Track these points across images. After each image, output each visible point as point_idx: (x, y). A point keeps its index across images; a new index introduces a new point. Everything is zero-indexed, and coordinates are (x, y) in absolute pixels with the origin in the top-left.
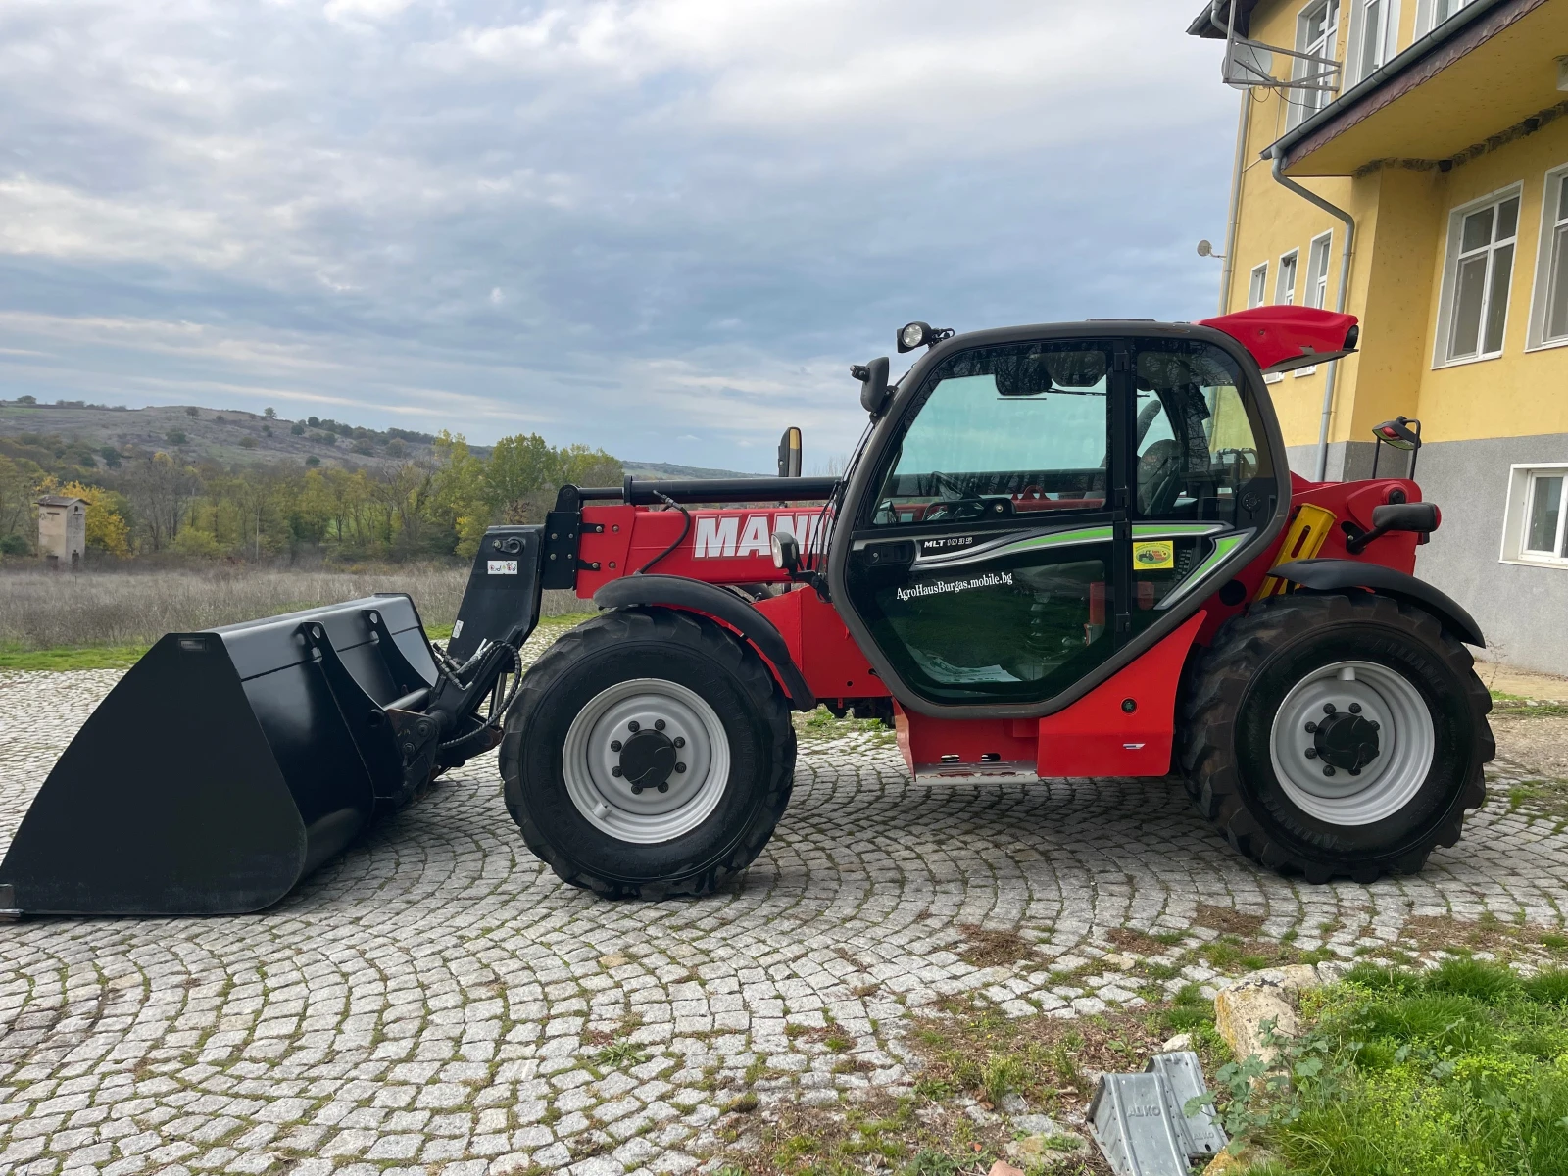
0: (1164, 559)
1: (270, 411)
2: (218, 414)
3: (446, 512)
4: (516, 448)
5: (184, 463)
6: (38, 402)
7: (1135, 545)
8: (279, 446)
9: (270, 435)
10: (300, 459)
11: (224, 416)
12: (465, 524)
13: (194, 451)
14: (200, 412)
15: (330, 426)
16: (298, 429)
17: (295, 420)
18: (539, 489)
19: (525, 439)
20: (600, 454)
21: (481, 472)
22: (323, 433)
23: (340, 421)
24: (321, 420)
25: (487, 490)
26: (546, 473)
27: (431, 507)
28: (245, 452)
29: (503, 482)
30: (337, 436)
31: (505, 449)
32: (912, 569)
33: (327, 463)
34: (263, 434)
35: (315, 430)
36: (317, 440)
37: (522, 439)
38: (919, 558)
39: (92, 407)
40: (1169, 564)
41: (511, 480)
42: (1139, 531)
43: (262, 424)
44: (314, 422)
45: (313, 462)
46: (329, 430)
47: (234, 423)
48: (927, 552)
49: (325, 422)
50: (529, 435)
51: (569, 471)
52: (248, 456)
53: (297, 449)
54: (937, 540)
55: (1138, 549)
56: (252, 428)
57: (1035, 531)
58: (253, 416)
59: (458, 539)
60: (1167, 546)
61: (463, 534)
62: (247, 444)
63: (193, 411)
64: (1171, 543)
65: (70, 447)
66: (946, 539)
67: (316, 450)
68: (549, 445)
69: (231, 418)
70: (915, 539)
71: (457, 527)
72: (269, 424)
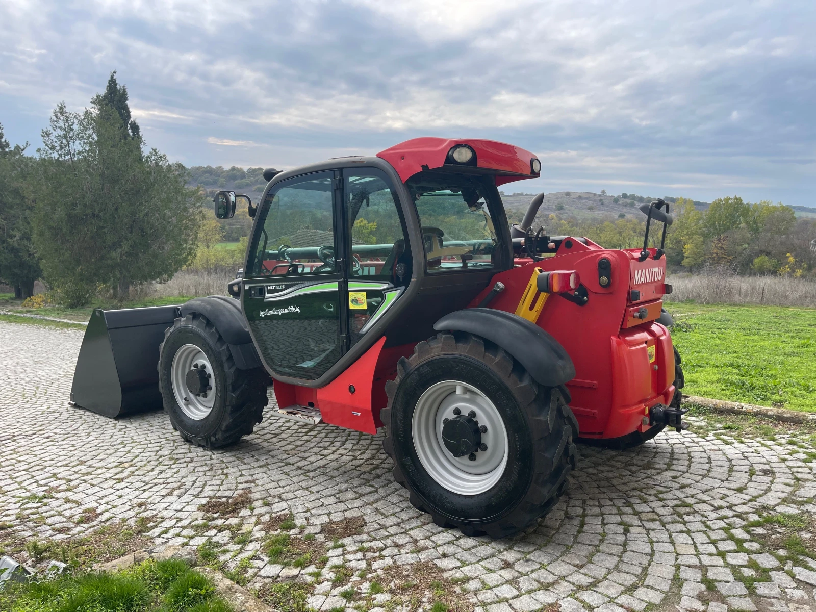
0: (363, 303)
1: (603, 192)
2: (579, 195)
3: (679, 242)
4: (724, 204)
5: (560, 219)
6: (505, 194)
7: (350, 294)
8: (606, 208)
9: (602, 204)
10: (615, 215)
11: (582, 195)
12: (688, 249)
13: (567, 213)
14: (571, 194)
15: (633, 197)
16: (616, 200)
17: (616, 196)
18: (736, 228)
19: (730, 199)
20: (779, 205)
21: (701, 218)
22: (629, 201)
23: (638, 194)
24: (628, 194)
25: (704, 229)
26: (742, 219)
27: (670, 240)
28: (590, 212)
29: (714, 224)
30: (636, 202)
31: (717, 206)
32: (265, 301)
33: (629, 216)
34: (600, 203)
35: (625, 200)
36: (625, 205)
37: (728, 199)
38: (267, 295)
39: (527, 195)
40: (365, 307)
41: (719, 224)
42: (352, 285)
43: (599, 198)
44: (625, 196)
45: (622, 216)
46: (632, 199)
47: (586, 199)
48: (270, 292)
49: (631, 195)
50: (732, 197)
51: (757, 217)
52: (589, 215)
53: (614, 210)
54: (272, 286)
55: (352, 296)
56: (594, 201)
57: (308, 283)
58: (595, 195)
59: (684, 256)
60: (363, 296)
61: (686, 254)
62: (591, 209)
63: (568, 194)
64: (365, 294)
65: (515, 213)
66: (275, 285)
67: (625, 210)
68: (745, 202)
69: (585, 196)
70: (265, 285)
71: (684, 250)
72: (602, 198)
